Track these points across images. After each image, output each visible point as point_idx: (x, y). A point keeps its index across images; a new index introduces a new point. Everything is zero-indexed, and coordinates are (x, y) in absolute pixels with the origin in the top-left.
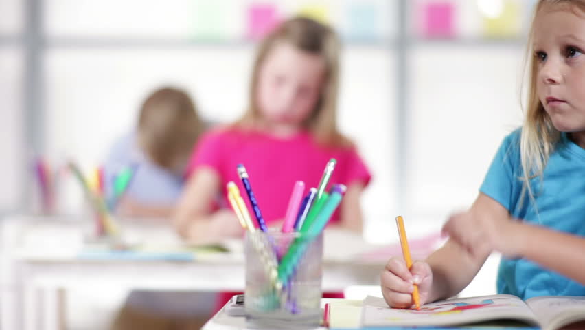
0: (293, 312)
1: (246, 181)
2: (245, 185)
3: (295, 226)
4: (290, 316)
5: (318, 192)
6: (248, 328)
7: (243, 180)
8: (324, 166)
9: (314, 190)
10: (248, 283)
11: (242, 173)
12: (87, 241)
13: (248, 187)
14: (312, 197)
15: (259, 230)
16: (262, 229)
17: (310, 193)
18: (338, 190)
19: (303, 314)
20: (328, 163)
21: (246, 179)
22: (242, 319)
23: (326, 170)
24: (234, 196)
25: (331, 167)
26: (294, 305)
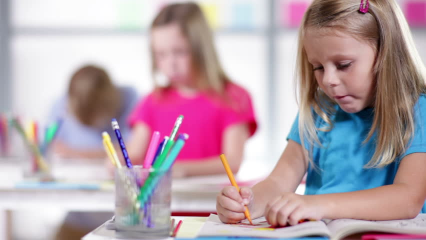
0: (149, 226)
1: (117, 131)
2: (117, 134)
3: (152, 164)
4: (145, 229)
5: (170, 139)
6: (117, 238)
7: (116, 130)
8: (175, 120)
9: (167, 138)
10: (117, 206)
11: (115, 126)
12: (25, 176)
13: (119, 136)
14: (165, 143)
15: (126, 167)
16: (128, 166)
17: (164, 140)
18: (182, 138)
19: (155, 228)
20: (178, 118)
21: (119, 130)
22: (113, 232)
23: (176, 123)
24: (107, 143)
25: (179, 121)
26: (149, 221)
